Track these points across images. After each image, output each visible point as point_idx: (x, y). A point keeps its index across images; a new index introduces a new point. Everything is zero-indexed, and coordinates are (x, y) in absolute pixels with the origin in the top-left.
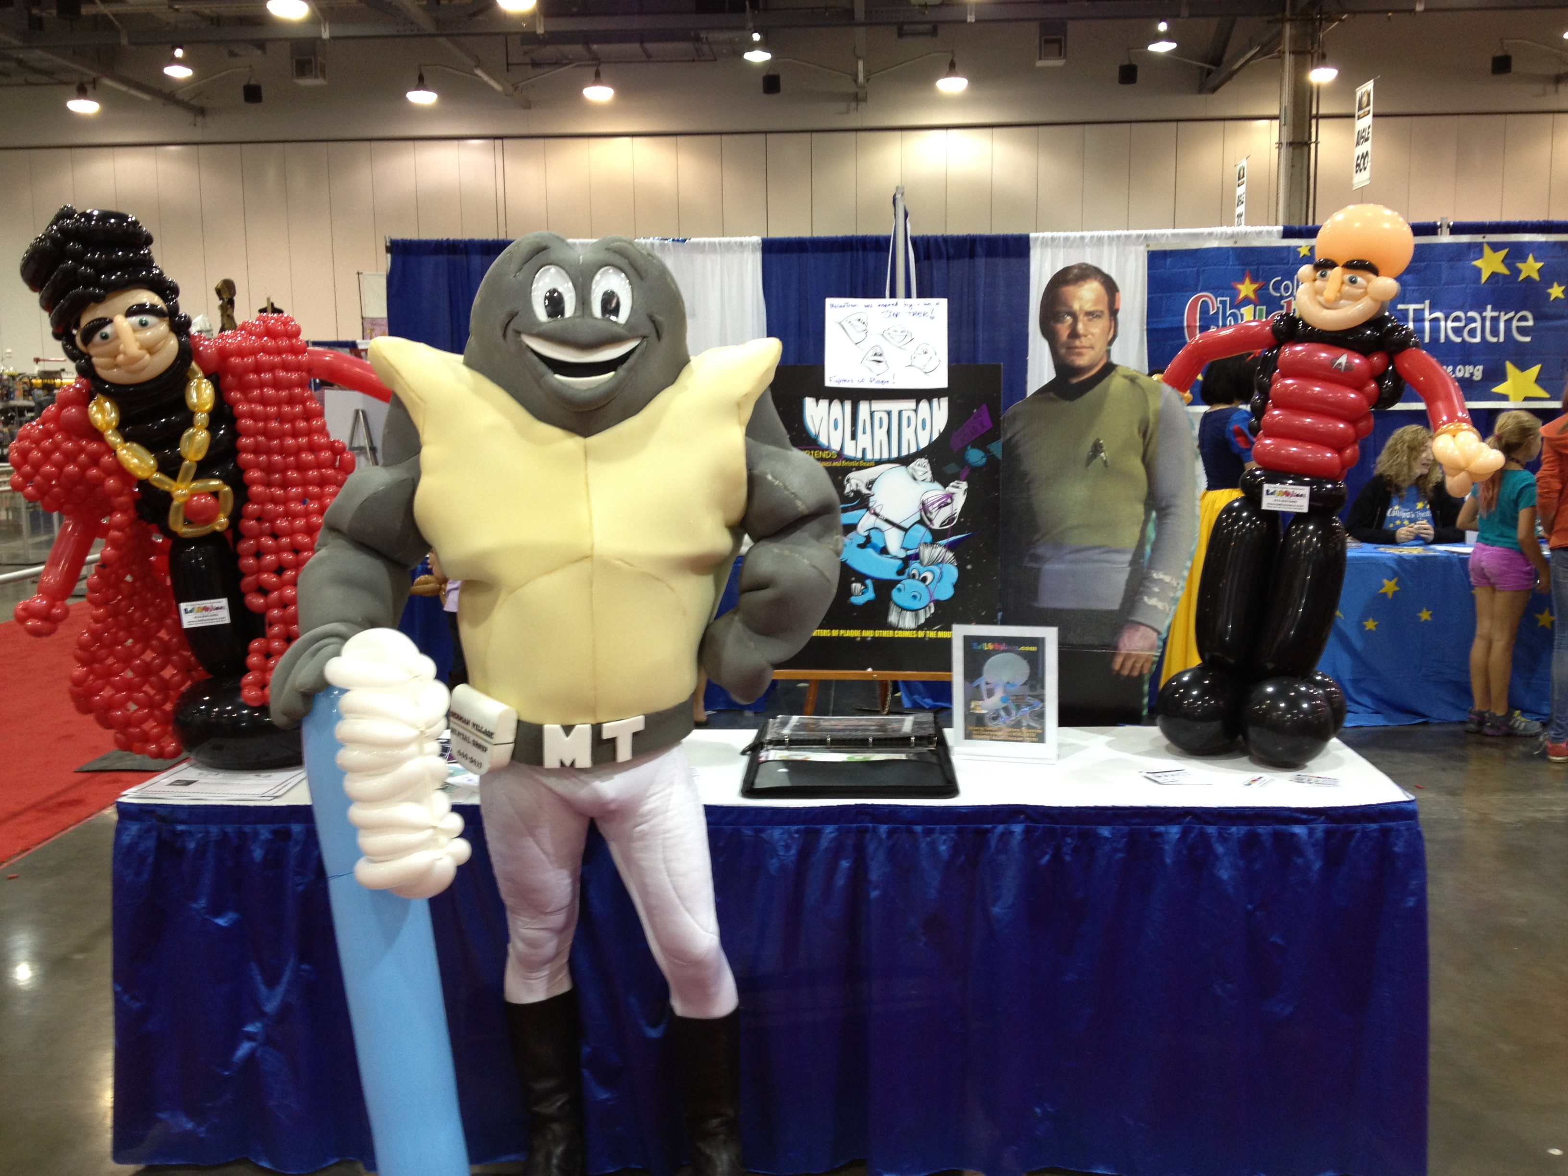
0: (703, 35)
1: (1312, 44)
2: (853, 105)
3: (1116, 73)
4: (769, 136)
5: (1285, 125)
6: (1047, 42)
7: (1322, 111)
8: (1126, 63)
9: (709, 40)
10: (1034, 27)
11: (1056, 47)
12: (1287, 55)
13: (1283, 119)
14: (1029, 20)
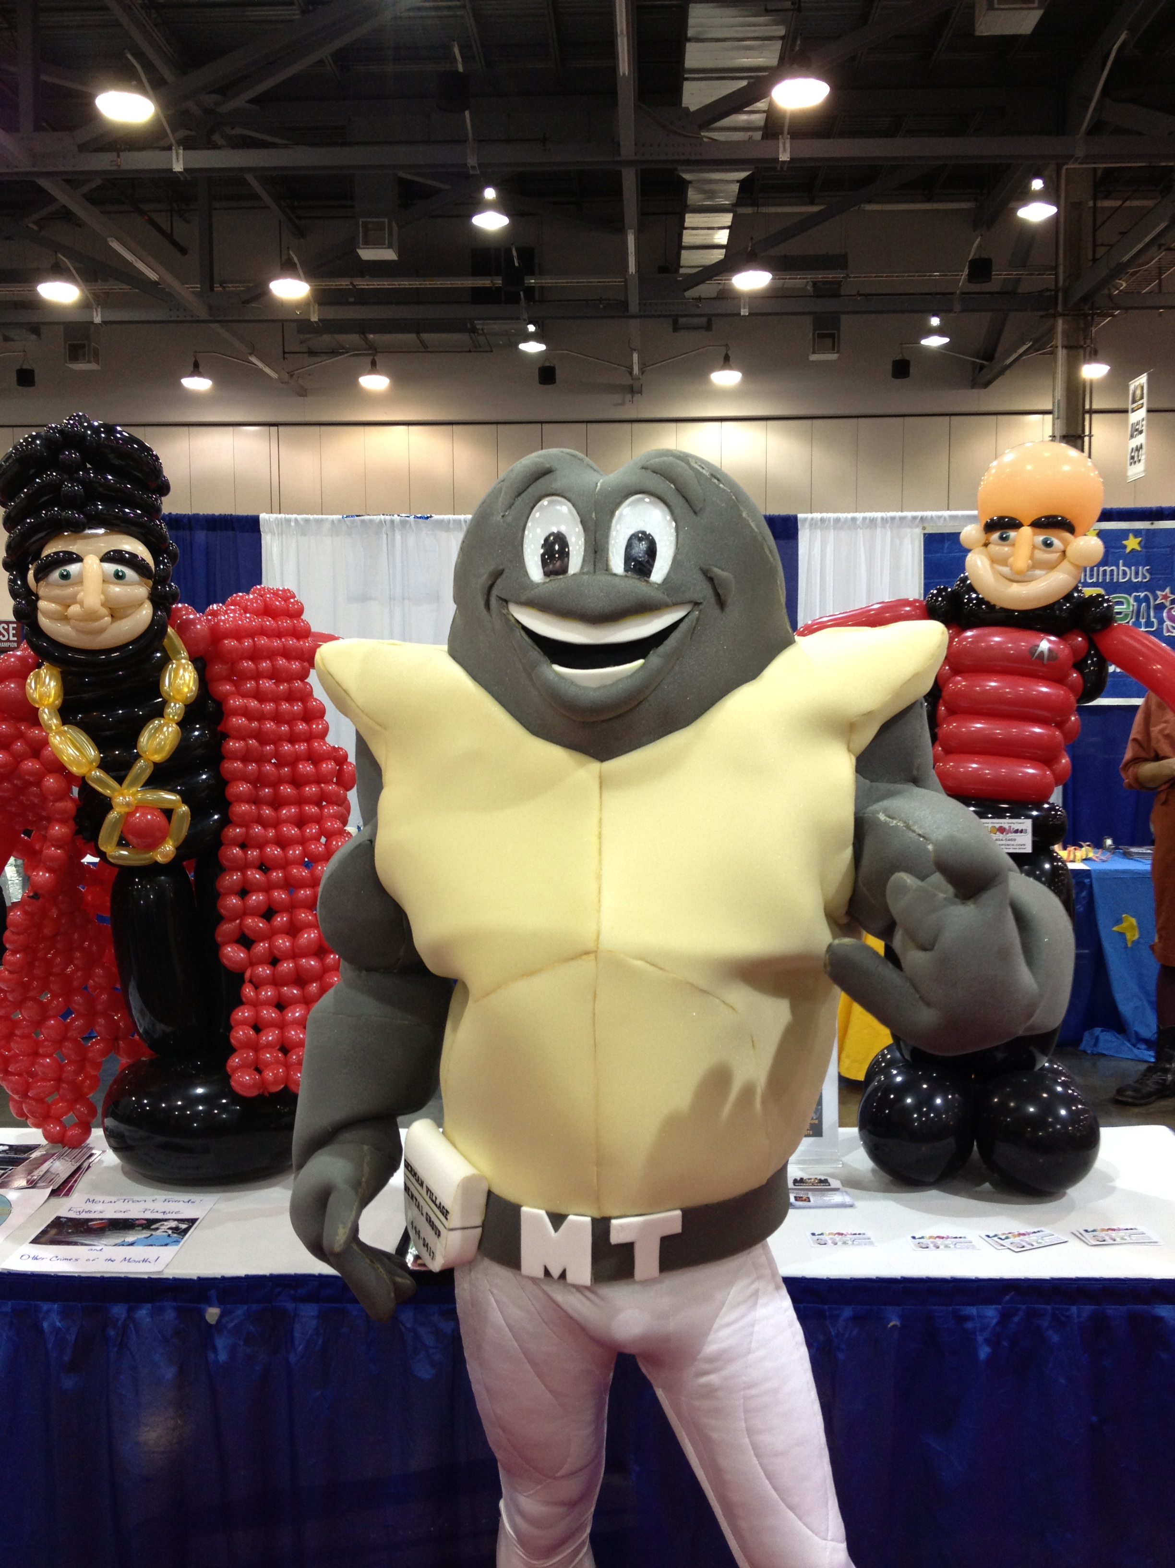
0: (479, 324)
1: (1085, 339)
2: (629, 396)
3: (889, 367)
4: (545, 426)
5: (1058, 418)
6: (821, 336)
7: (1095, 406)
8: (899, 357)
9: (485, 331)
10: (808, 321)
11: (828, 341)
12: (1060, 349)
13: (1056, 413)
14: (804, 314)
